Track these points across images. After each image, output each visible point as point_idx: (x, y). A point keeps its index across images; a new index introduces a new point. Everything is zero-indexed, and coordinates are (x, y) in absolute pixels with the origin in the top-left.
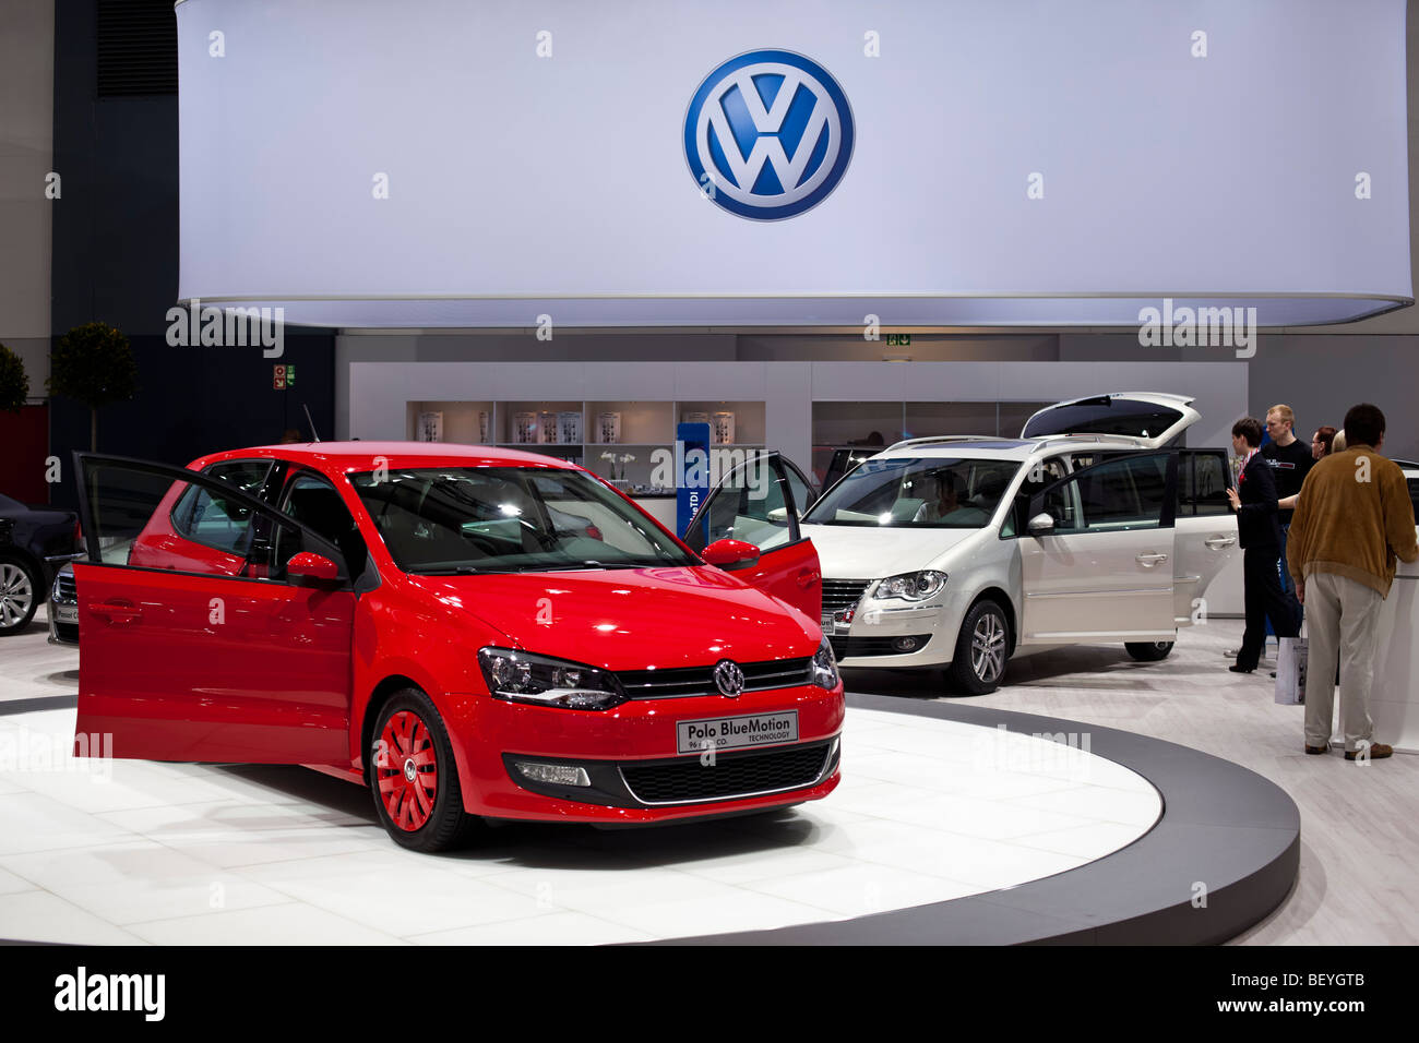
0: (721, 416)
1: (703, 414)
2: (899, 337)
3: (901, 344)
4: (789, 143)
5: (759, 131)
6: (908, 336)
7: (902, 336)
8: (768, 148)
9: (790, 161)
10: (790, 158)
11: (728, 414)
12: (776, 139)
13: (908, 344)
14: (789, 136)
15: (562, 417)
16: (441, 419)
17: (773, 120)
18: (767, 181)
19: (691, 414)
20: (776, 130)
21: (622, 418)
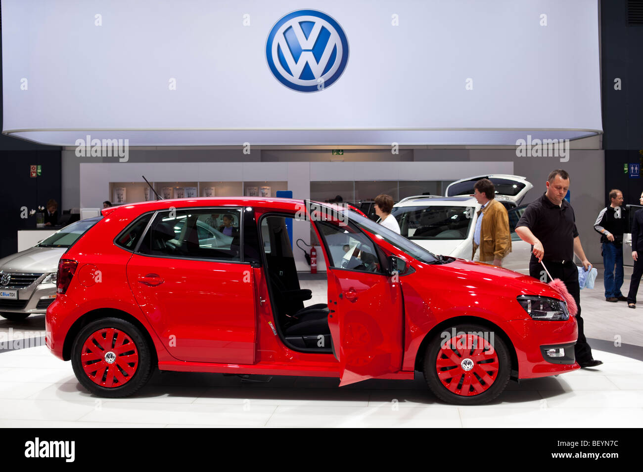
0: (264, 189)
1: (255, 188)
2: (338, 151)
3: (339, 154)
4: (318, 55)
5: (303, 49)
6: (342, 150)
7: (339, 150)
8: (307, 57)
9: (318, 63)
10: (318, 62)
11: (268, 188)
12: (311, 53)
13: (342, 154)
14: (317, 51)
15: (187, 189)
16: (125, 191)
17: (310, 43)
18: (307, 73)
19: (250, 188)
20: (311, 48)
21: (215, 189)
